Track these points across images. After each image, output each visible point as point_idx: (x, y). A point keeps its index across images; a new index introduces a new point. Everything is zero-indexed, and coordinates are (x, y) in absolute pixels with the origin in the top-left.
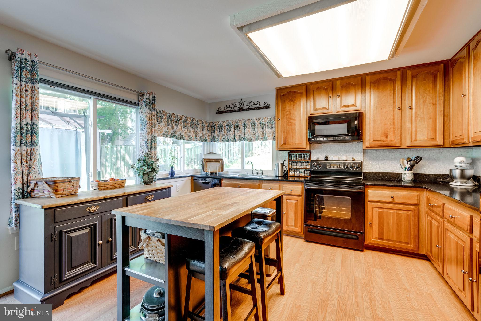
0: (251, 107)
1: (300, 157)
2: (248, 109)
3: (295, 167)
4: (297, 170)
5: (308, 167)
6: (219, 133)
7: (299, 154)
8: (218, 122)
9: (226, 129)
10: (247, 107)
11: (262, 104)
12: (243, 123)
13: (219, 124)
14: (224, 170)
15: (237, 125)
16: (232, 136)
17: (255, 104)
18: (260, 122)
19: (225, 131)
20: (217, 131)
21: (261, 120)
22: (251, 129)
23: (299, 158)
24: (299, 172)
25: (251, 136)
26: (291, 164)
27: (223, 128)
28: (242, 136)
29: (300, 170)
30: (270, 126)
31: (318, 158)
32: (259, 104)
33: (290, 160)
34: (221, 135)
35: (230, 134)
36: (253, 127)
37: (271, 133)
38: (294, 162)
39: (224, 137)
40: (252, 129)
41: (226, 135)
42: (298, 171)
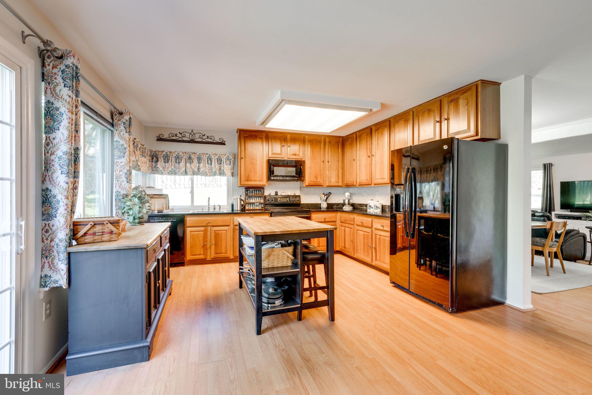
0: (203, 141)
1: (255, 192)
2: (201, 142)
3: (251, 201)
4: (253, 204)
5: (262, 201)
6: (163, 164)
7: (257, 190)
8: (163, 151)
9: (174, 160)
10: (200, 140)
11: (217, 140)
12: (197, 156)
13: (164, 153)
14: (170, 207)
15: (190, 158)
16: (184, 169)
17: (209, 138)
18: (217, 158)
19: (173, 162)
20: (161, 161)
21: (218, 155)
22: (207, 164)
23: (255, 193)
24: (255, 206)
25: (207, 170)
26: (248, 199)
27: (170, 159)
28: (196, 170)
29: (256, 204)
30: (228, 162)
31: (270, 193)
32: (213, 139)
33: (246, 194)
34: (167, 167)
35: (181, 166)
36: (209, 162)
37: (229, 170)
38: (250, 197)
39: (170, 169)
40: (208, 164)
41: (173, 167)
42: (254, 205)
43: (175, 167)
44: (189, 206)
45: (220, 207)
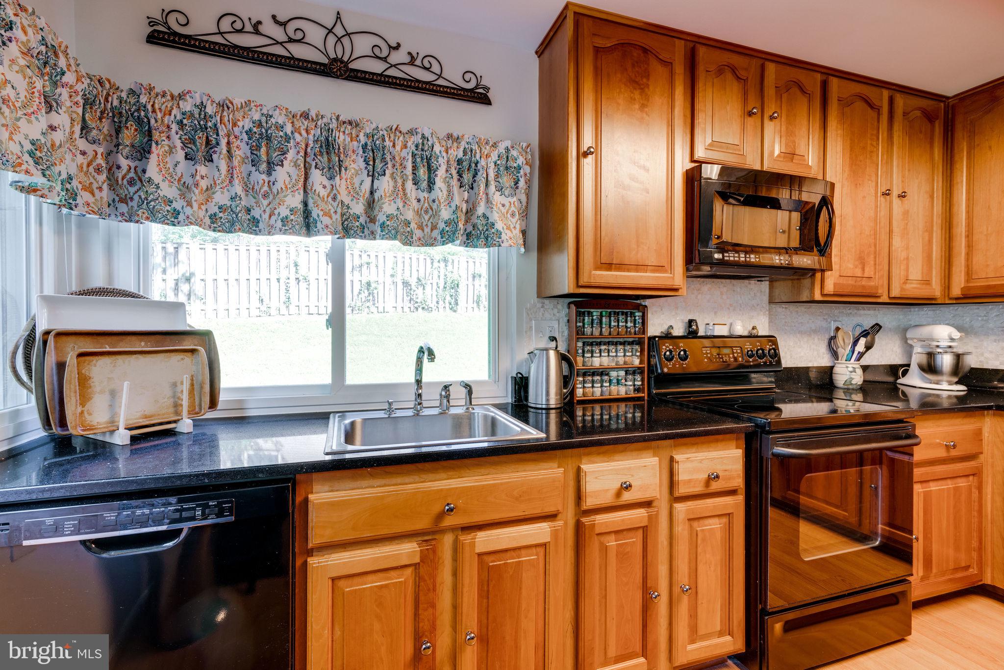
0: (392, 72)
1: (613, 324)
2: (381, 75)
3: (596, 362)
4: (602, 372)
5: (636, 362)
6: (180, 169)
7: (618, 314)
8: (181, 96)
9: (241, 150)
10: (377, 67)
11: (454, 76)
12: (363, 139)
13: (187, 106)
14: (222, 397)
15: (328, 146)
16: (295, 200)
17: (418, 62)
18: (460, 154)
19: (236, 162)
20: (171, 150)
21: (463, 144)
22: (409, 185)
23: (610, 327)
24: (610, 381)
25: (410, 215)
26: (583, 352)
27: (223, 142)
28: (358, 208)
29: (613, 374)
30: (506, 181)
31: (671, 327)
32: (436, 68)
33: (580, 333)
34: (204, 184)
35: (279, 185)
36: (422, 172)
37: (513, 215)
38: (591, 344)
39: (221, 198)
40: (416, 183)
41: (238, 189)
42: (606, 378)
43: (248, 188)
44: (323, 387)
45: (470, 392)
